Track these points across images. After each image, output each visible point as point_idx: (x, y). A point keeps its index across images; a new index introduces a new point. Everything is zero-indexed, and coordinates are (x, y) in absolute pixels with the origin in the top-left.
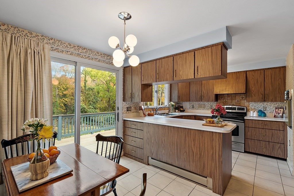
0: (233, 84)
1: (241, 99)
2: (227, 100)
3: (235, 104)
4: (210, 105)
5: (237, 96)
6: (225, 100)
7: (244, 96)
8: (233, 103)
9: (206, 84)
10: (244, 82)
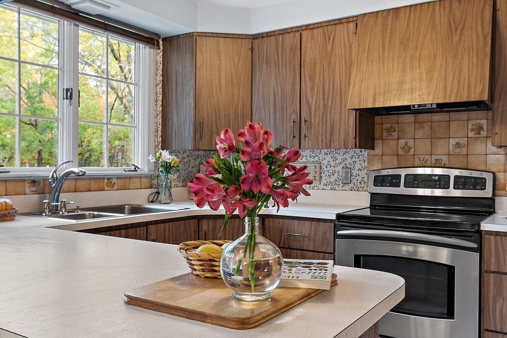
0: (435, 56)
1: (471, 134)
2: (411, 143)
3: (445, 159)
4: (339, 168)
5: (454, 125)
6: (406, 144)
7: (484, 122)
8: (438, 157)
9: (318, 66)
10: (485, 45)
